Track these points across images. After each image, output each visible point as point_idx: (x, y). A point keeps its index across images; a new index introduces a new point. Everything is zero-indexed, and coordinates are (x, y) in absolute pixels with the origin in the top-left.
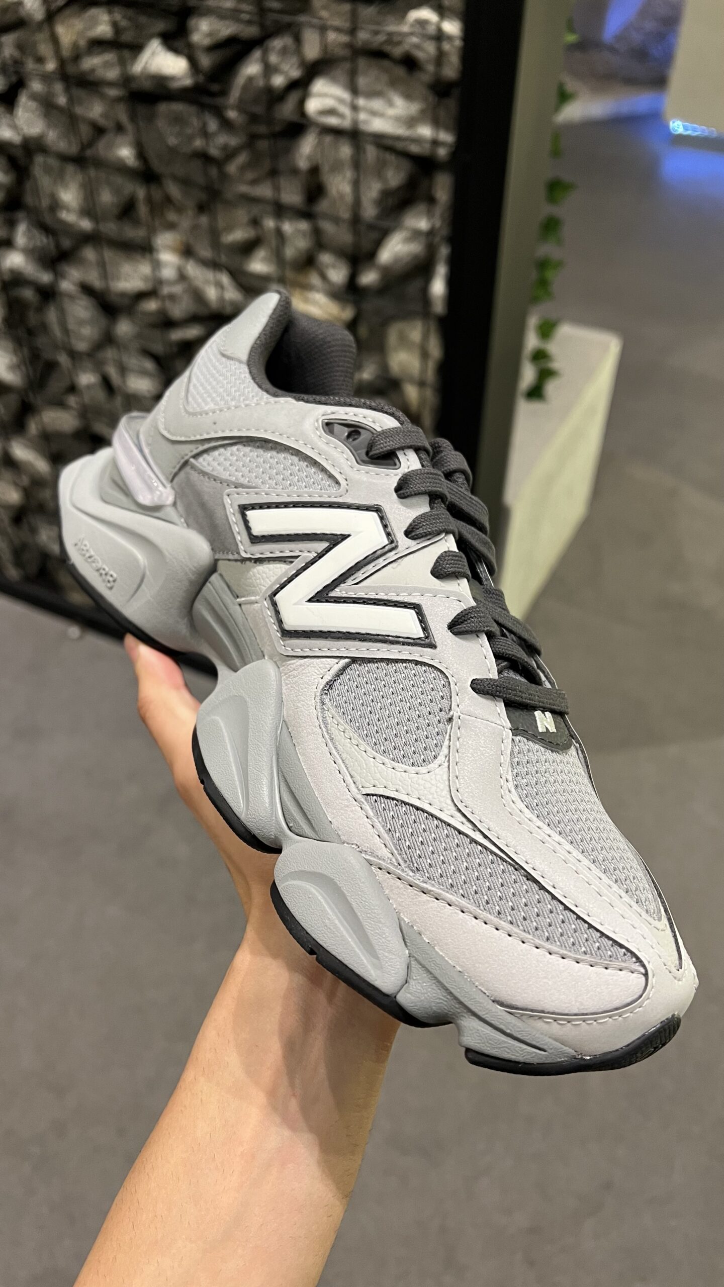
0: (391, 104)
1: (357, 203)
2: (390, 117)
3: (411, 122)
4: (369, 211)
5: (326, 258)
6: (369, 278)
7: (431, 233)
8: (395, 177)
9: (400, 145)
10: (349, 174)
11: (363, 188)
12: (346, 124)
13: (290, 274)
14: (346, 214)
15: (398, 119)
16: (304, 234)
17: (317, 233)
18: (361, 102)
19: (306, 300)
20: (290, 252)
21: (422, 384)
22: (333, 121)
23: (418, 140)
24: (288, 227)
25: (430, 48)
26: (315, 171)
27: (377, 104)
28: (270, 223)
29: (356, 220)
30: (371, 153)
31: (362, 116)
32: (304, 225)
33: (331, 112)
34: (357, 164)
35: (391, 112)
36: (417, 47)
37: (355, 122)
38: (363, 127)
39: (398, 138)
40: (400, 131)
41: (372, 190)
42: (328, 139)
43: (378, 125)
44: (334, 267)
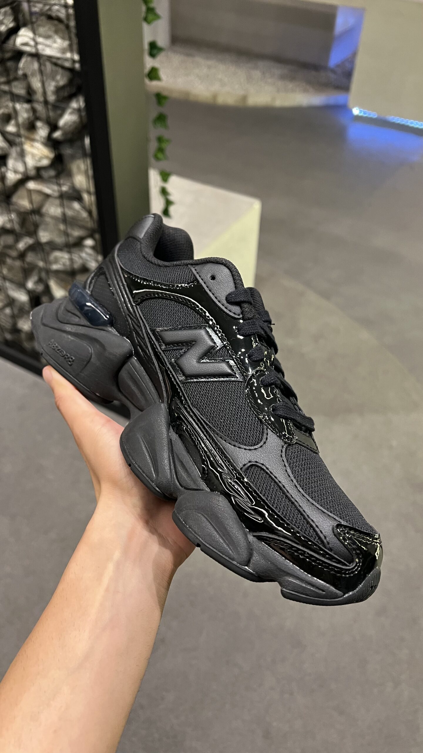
0: (55, 42)
1: (45, 93)
2: (54, 48)
3: (63, 51)
4: (52, 98)
5: (39, 124)
6: (57, 134)
7: (79, 110)
8: (61, 79)
9: (59, 62)
10: (38, 77)
11: (46, 85)
12: (33, 50)
13: (23, 132)
14: (41, 99)
15: (57, 48)
16: (27, 111)
17: (34, 110)
18: (40, 40)
19: (32, 146)
20: (20, 120)
21: (89, 193)
22: (27, 49)
23: (66, 60)
24: (18, 106)
25: (63, 11)
26: (25, 76)
27: (48, 42)
28: (10, 104)
29: (46, 102)
30: (49, 66)
31: (40, 47)
32: (26, 106)
33: (26, 44)
34: (41, 72)
35: (55, 45)
36: (58, 11)
37: (37, 49)
38: (41, 52)
39: (58, 59)
40: (59, 55)
41: (51, 87)
42: (29, 59)
43: (48, 52)
44: (41, 128)
